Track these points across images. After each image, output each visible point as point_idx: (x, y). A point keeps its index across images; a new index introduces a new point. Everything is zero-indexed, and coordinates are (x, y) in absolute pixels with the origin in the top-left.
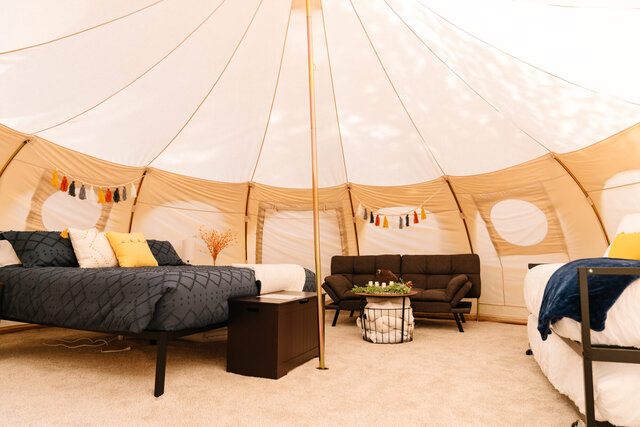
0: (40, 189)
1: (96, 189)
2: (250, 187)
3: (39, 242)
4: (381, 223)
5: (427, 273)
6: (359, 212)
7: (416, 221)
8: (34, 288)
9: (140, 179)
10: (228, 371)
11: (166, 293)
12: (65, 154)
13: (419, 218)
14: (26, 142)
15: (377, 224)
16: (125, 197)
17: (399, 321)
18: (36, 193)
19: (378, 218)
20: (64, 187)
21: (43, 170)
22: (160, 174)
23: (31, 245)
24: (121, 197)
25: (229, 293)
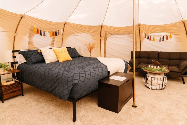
0: (30, 33)
1: (49, 32)
2: (102, 27)
3: (31, 55)
4: (152, 39)
5: (169, 59)
6: (143, 35)
7: (167, 39)
8: (30, 74)
9: (63, 26)
10: (99, 106)
11: (74, 85)
12: (35, 20)
13: (169, 37)
14: (22, 17)
15: (150, 40)
16: (59, 34)
17: (162, 82)
18: (30, 35)
19: (150, 37)
20: (38, 32)
21: (30, 27)
22: (70, 24)
23: (29, 56)
24: (58, 34)
25: (98, 79)
